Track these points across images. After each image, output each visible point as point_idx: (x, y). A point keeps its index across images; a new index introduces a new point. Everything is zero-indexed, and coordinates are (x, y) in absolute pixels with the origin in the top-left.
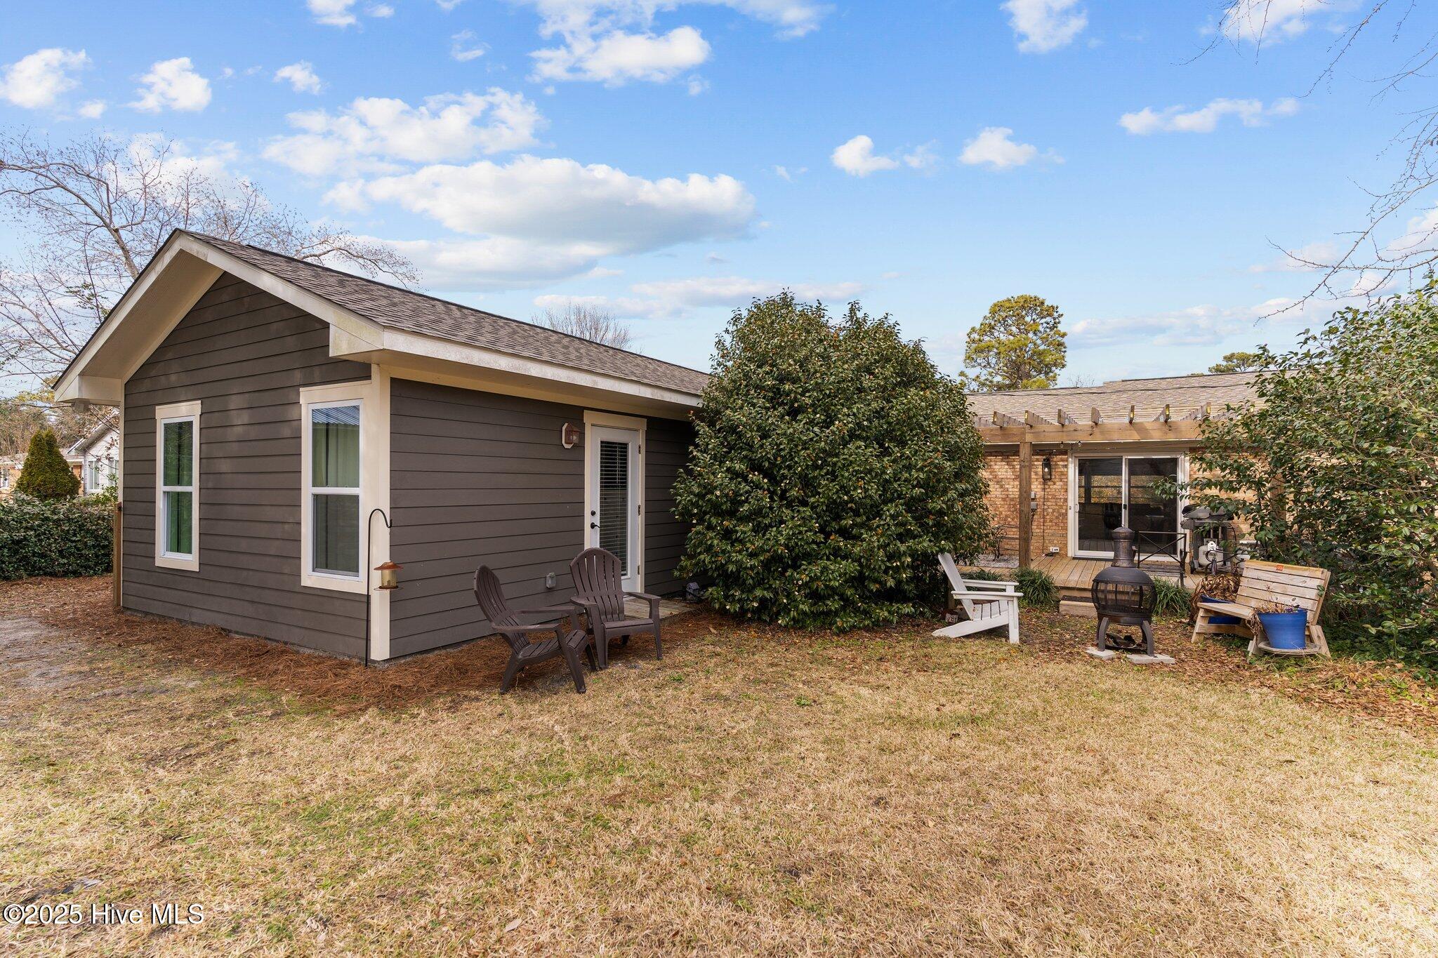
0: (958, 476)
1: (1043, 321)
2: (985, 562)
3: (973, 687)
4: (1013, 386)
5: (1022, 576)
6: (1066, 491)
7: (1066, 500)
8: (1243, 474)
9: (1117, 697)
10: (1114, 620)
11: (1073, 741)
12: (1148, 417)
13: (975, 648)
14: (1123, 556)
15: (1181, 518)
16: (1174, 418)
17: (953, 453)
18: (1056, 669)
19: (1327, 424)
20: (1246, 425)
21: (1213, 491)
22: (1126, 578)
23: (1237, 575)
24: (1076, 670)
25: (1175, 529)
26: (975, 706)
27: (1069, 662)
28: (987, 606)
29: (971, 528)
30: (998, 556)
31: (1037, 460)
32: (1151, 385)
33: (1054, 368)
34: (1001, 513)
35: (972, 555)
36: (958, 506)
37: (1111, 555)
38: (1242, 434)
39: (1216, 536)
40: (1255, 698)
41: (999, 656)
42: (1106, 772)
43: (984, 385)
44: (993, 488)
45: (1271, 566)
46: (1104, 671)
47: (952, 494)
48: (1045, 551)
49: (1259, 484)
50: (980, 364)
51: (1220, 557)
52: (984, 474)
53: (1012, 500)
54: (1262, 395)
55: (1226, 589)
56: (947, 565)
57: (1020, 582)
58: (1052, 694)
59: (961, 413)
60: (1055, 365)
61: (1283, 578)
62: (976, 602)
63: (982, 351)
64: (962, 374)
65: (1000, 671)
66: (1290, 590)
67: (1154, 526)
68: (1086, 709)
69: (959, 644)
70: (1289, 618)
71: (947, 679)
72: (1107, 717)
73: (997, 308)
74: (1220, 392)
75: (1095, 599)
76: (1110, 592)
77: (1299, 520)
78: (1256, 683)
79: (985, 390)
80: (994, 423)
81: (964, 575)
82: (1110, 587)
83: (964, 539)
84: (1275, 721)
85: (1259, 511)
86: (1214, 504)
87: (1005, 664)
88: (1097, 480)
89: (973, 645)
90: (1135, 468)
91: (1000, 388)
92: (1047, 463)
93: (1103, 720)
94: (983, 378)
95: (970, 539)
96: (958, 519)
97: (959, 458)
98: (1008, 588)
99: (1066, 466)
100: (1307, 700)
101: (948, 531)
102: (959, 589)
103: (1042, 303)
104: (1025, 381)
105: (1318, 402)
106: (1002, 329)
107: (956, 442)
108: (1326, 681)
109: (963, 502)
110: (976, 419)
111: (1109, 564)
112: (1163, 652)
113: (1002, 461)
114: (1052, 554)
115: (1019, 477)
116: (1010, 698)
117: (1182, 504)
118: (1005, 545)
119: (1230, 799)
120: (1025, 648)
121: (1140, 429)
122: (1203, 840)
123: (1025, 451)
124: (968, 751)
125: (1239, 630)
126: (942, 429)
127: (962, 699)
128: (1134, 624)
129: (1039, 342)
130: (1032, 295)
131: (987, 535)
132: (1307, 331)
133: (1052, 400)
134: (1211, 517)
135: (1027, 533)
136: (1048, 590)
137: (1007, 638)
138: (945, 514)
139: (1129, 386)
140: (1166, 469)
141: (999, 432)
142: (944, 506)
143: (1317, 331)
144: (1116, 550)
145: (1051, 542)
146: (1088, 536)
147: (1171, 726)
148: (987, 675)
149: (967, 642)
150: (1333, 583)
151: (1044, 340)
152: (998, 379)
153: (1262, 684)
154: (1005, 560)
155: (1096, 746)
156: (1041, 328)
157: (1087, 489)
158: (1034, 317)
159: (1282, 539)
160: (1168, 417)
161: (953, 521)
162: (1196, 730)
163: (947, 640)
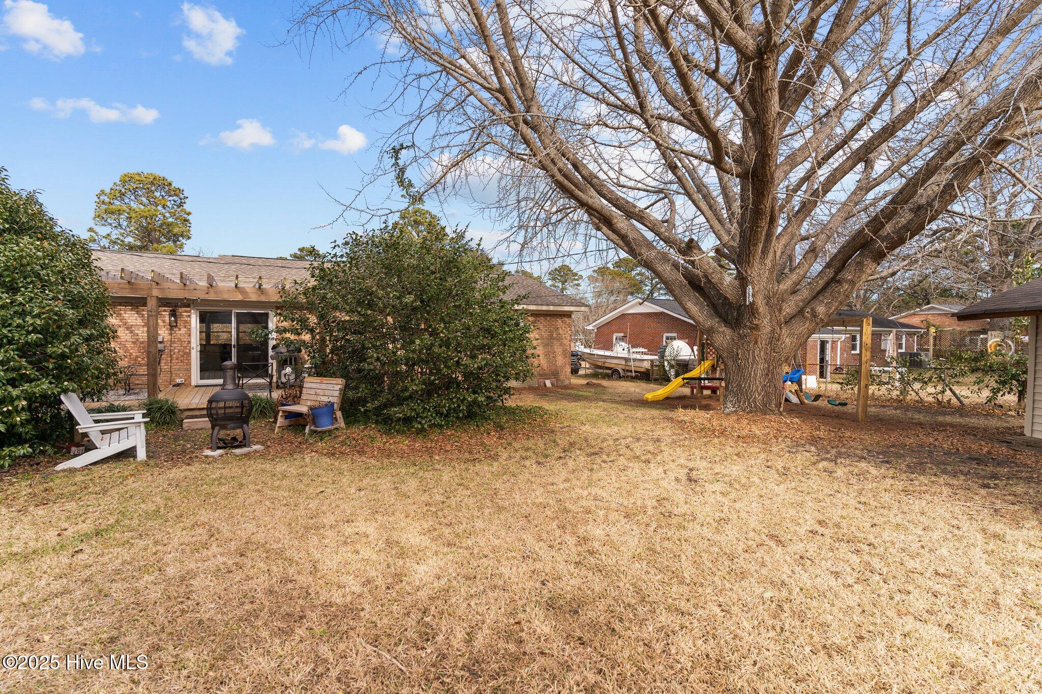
0: (82, 323)
1: (171, 198)
2: (113, 397)
3: (99, 505)
4: (143, 248)
5: (150, 404)
6: (190, 335)
7: (189, 342)
8: (304, 322)
9: (223, 481)
10: (223, 427)
11: (188, 523)
12: (248, 284)
13: (102, 472)
14: (229, 381)
15: (271, 353)
16: (264, 286)
17: (74, 302)
18: (177, 473)
19: (343, 296)
20: (305, 294)
21: (288, 335)
22: (231, 397)
23: (301, 387)
24: (194, 470)
25: (267, 361)
26: (100, 521)
27: (189, 465)
28: (115, 435)
29: (97, 368)
30: (129, 389)
31: (165, 311)
32: (252, 262)
33: (181, 238)
34: (131, 354)
35: (99, 392)
36: (83, 349)
37: (221, 381)
38: (302, 299)
39: (291, 364)
40: (308, 460)
41: (127, 473)
42: (212, 536)
43: (115, 243)
44: (121, 332)
45: (318, 379)
46: (215, 465)
47: (75, 339)
48: (173, 383)
49: (312, 331)
50: (111, 224)
51: (293, 377)
52: (113, 321)
53: (142, 343)
54: (313, 276)
55: (295, 397)
56: (72, 404)
57: (148, 410)
58: (173, 492)
59: (87, 266)
60: (182, 236)
61: (323, 386)
62: (103, 432)
63: (113, 213)
64: (91, 230)
65: (127, 485)
66: (327, 392)
67: (254, 359)
68: (200, 496)
69: (86, 471)
70: (325, 409)
71: (72, 506)
72: (215, 497)
73: (127, 179)
74: (294, 272)
75: (209, 415)
76: (220, 408)
77: (332, 352)
78: (309, 451)
79: (116, 247)
80: (122, 278)
81: (91, 411)
82: (221, 404)
83: (90, 378)
84: (317, 471)
85: (312, 347)
86: (288, 343)
87: (132, 478)
88: (216, 327)
89: (98, 471)
90: (241, 318)
91: (131, 248)
92: (173, 314)
93: (212, 500)
94: (114, 237)
95: (97, 377)
96: (83, 361)
97: (83, 307)
98: (136, 416)
99: (189, 316)
100: (333, 454)
101: (72, 373)
102: (85, 423)
103: (170, 184)
104: (155, 245)
105: (340, 283)
106: (133, 197)
107: (79, 292)
108: (342, 442)
109: (88, 345)
110: (102, 273)
111: (218, 388)
112: (257, 443)
113: (132, 310)
114: (178, 385)
115: (147, 325)
116: (135, 505)
117: (272, 343)
118: (134, 380)
119: (290, 524)
120: (152, 462)
121: (242, 291)
122: (273, 557)
123: (152, 303)
124: (90, 562)
125: (301, 421)
126: (63, 280)
127: (86, 518)
128: (238, 428)
129: (167, 215)
130: (161, 176)
131: (115, 374)
132: (335, 241)
133: (177, 264)
134: (288, 351)
135: (155, 369)
136: (173, 413)
137: (135, 457)
138: (68, 358)
139: (237, 260)
140: (261, 320)
141: (127, 286)
142: (67, 350)
143: (340, 242)
144: (225, 379)
145: (178, 376)
146: (207, 369)
147: (259, 491)
148: (113, 492)
149: (94, 468)
150: (347, 387)
151: (173, 215)
152: (129, 240)
153: (312, 451)
154: (135, 394)
155: (206, 520)
156: (168, 204)
157: (207, 334)
158: (163, 193)
159: (324, 363)
160: (260, 285)
161: (77, 363)
162: (273, 489)
163: (72, 471)
